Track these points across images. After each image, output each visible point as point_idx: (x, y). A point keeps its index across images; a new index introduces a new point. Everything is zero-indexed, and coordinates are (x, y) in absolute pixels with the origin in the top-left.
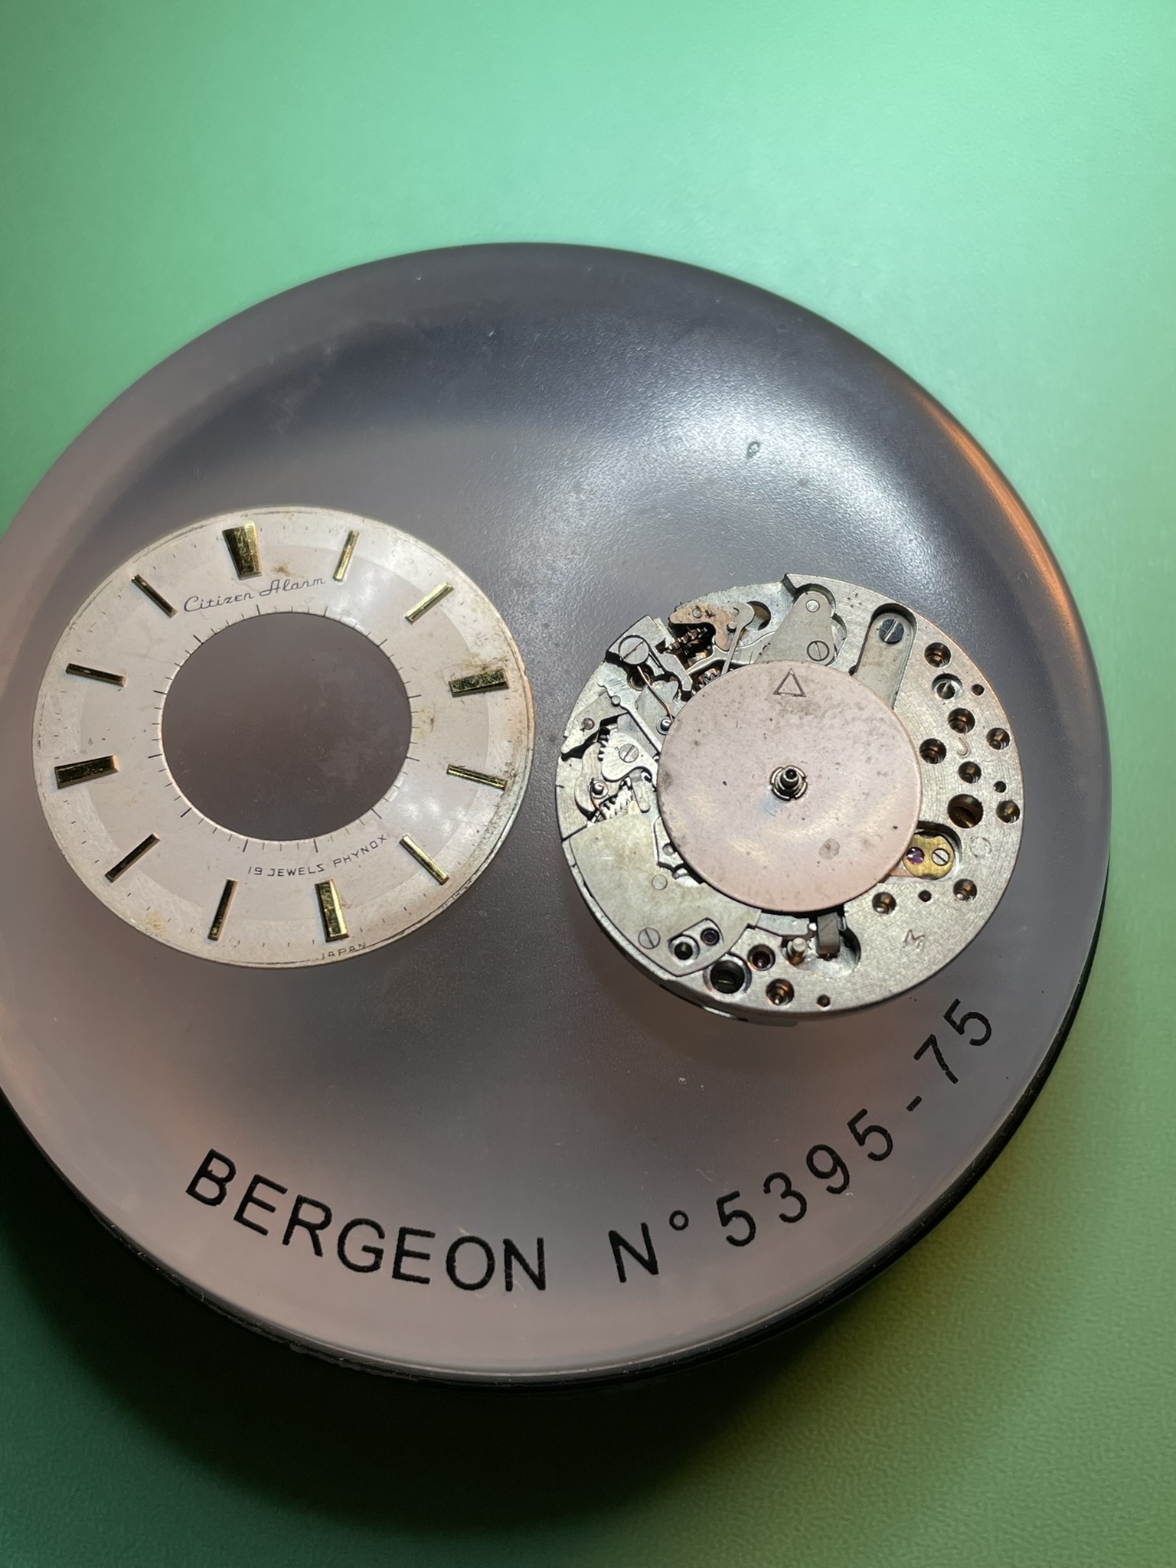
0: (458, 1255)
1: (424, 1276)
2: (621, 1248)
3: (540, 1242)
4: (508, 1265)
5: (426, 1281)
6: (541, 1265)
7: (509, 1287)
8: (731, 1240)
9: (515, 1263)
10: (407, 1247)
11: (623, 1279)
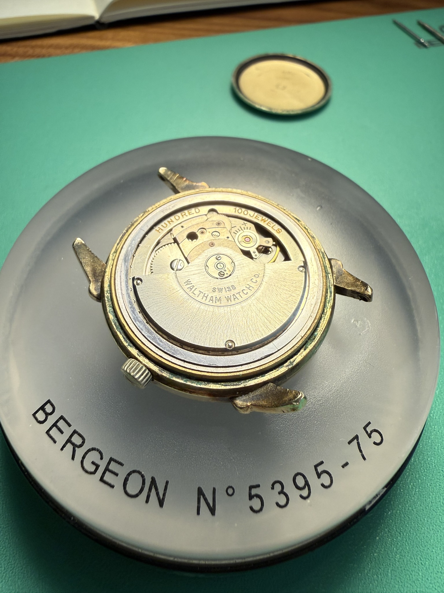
0: (130, 478)
1: (112, 483)
2: (202, 497)
3: (167, 483)
4: (150, 490)
5: (112, 486)
6: (164, 495)
7: (147, 501)
8: (251, 508)
9: (153, 490)
10: (111, 467)
11: (198, 513)
